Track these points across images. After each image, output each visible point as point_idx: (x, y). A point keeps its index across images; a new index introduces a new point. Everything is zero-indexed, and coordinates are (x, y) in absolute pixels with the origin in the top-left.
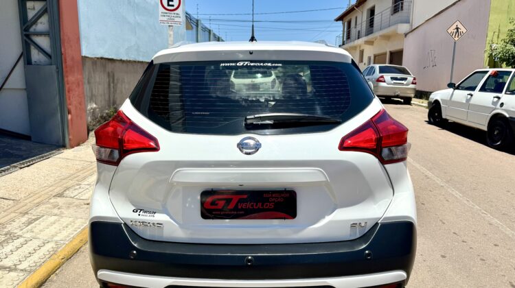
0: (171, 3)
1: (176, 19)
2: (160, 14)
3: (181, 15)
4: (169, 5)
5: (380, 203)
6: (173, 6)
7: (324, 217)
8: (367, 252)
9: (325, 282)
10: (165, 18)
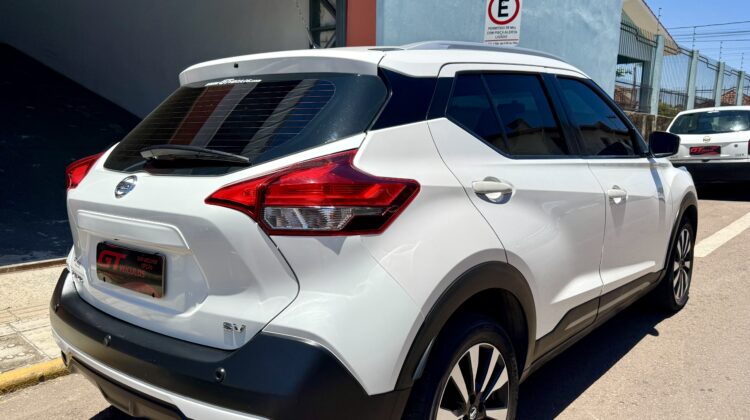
0: (503, 11)
1: (510, 36)
2: (486, 30)
3: (518, 30)
4: (500, 15)
5: (269, 300)
6: (506, 15)
7: (194, 305)
8: (223, 370)
9: (168, 397)
10: (493, 37)
